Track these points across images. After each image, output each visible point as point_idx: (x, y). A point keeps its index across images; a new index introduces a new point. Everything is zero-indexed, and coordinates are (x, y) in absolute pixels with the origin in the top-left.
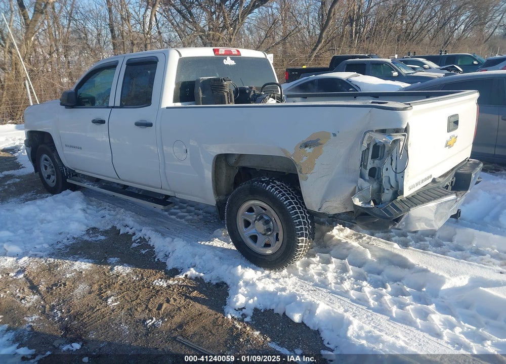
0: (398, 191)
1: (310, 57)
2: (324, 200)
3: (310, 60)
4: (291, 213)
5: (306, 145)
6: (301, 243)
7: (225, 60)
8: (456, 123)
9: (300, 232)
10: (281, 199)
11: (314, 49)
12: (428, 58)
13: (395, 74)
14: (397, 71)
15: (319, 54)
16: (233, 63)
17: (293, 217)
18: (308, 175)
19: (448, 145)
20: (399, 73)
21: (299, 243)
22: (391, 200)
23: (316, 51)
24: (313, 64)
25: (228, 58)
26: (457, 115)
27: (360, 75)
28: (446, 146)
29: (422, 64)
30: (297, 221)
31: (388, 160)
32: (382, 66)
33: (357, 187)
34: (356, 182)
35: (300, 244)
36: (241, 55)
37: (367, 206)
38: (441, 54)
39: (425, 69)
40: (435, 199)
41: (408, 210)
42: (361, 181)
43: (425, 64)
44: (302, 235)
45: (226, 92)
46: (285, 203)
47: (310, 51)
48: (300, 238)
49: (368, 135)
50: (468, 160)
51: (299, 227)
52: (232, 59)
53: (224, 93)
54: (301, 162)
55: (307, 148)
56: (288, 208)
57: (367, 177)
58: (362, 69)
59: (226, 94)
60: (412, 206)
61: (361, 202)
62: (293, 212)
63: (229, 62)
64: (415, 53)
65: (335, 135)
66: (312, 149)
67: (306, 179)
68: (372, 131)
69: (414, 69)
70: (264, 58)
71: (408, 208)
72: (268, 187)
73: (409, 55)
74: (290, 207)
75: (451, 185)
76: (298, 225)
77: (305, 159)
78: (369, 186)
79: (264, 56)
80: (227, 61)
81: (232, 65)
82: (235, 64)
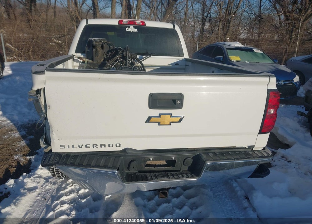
7: (127, 28)
16: (136, 30)
25: (132, 27)
59: (94, 50)
63: (131, 29)
70: (172, 29)
80: (129, 29)
81: (134, 32)
82: (137, 31)
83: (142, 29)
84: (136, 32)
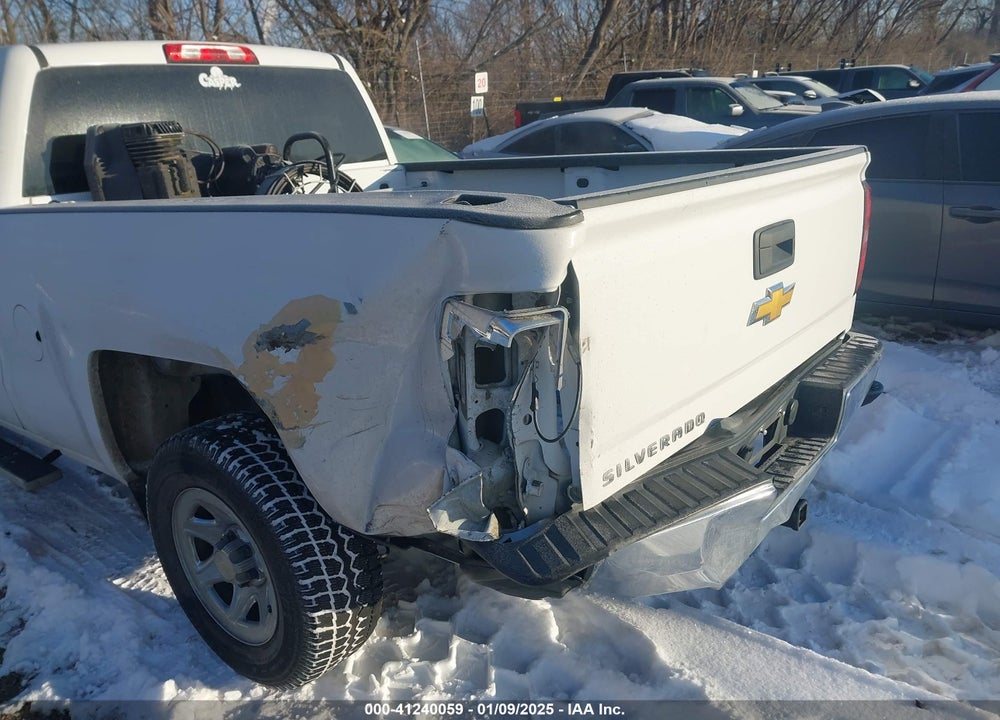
0: (569, 490)
1: (576, 77)
2: (375, 501)
3: (574, 85)
4: (283, 538)
5: (274, 340)
6: (321, 626)
7: (202, 77)
8: (787, 247)
9: (313, 597)
10: (256, 494)
11: (584, 62)
12: (815, 77)
13: (738, 109)
14: (741, 102)
15: (594, 72)
16: (232, 83)
17: (289, 551)
18: (303, 432)
19: (760, 316)
20: (747, 109)
21: (315, 627)
22: (556, 514)
23: (589, 65)
24: (584, 93)
25: (216, 70)
26: (788, 225)
27: (656, 113)
28: (753, 320)
29: (801, 89)
30: (301, 563)
31: (521, 395)
32: (711, 93)
33: (446, 475)
34: (442, 456)
35: (319, 630)
36: (258, 63)
37: (477, 536)
38: (843, 66)
39: (807, 98)
40: (701, 502)
41: (602, 554)
42: (453, 454)
43: (808, 89)
44: (324, 603)
45: (165, 163)
46: (265, 508)
47: (576, 66)
48: (316, 615)
49: (449, 310)
50: (847, 337)
51: (308, 582)
52: (227, 72)
53: (158, 168)
54: (272, 392)
55: (280, 351)
56: (275, 523)
57: (472, 442)
58: (664, 100)
59: (164, 169)
60: (616, 537)
61: (459, 522)
62: (289, 535)
63: (216, 79)
64: (790, 65)
65: (351, 309)
66: (295, 352)
67: (301, 443)
68: (460, 298)
69: (783, 99)
70: (335, 71)
71: (601, 545)
72: (223, 454)
73: (777, 71)
74: (279, 520)
75: (786, 422)
76: (306, 576)
77: (279, 383)
78: (476, 473)
79: (336, 66)
80: (209, 79)
81: (229, 89)
82: (238, 85)
83: (252, 75)
84: (235, 88)
